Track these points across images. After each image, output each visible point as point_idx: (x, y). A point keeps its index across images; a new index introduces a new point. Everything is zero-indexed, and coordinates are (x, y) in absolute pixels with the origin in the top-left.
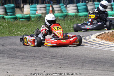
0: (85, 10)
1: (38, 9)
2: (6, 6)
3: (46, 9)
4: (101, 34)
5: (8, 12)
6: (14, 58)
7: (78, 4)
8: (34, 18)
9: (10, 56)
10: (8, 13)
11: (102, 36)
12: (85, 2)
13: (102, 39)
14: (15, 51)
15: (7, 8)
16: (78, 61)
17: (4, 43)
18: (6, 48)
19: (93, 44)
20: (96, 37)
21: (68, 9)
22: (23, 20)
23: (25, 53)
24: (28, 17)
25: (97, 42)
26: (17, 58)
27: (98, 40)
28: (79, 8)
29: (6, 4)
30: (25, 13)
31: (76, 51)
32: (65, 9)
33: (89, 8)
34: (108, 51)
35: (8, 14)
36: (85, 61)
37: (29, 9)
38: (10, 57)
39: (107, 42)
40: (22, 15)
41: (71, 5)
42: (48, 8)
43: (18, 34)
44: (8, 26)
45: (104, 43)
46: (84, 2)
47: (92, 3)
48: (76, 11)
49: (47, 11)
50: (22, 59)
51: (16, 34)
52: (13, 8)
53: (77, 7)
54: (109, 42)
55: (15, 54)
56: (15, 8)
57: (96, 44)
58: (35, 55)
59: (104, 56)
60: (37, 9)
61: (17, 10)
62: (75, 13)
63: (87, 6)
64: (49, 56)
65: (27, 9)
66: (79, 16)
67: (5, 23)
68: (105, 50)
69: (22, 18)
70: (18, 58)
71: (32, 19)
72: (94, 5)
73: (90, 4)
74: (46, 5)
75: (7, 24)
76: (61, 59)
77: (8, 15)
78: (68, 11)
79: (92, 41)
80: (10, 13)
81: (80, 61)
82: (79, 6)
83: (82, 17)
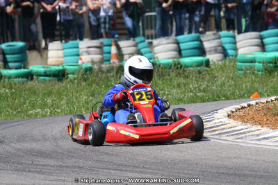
0: (196, 51)
1: (83, 52)
2: (4, 46)
3: (102, 51)
4: (240, 107)
5: (9, 60)
6: (30, 171)
7: (180, 38)
8: (73, 74)
9: (20, 166)
10: (11, 62)
11: (242, 114)
12: (196, 32)
13: (243, 119)
14: (32, 154)
15: (7, 50)
16: (186, 174)
17: (4, 137)
18: (8, 148)
19: (220, 132)
20: (229, 116)
21: (156, 49)
22: (47, 78)
23: (55, 158)
24: (59, 71)
25: (231, 128)
26: (37, 172)
27: (232, 122)
28: (183, 46)
29: (4, 42)
30: (50, 61)
31: (180, 152)
32: (147, 49)
33: (207, 45)
34: (257, 150)
35: (10, 64)
36: (204, 175)
37: (61, 53)
38: (19, 170)
39: (255, 128)
40: (43, 67)
41: (163, 40)
42: (106, 49)
43: (37, 114)
44: (12, 94)
45: (249, 130)
46: (193, 31)
47: (214, 34)
48: (175, 54)
49: (105, 55)
50: (50, 174)
51: (32, 114)
52: (21, 51)
53: (178, 43)
54: (259, 127)
55: (30, 162)
56: (27, 52)
57: (228, 132)
58: (81, 163)
59: (250, 161)
60: (81, 51)
61: (32, 56)
62: (173, 58)
63: (201, 42)
64: (116, 164)
65: (56, 54)
66: (183, 65)
67: (4, 87)
68: (251, 147)
69: (46, 74)
70: (40, 172)
71: (69, 76)
72: (220, 38)
73: (209, 35)
74: (101, 40)
75: (7, 91)
76: (143, 172)
77: (10, 69)
78: (155, 54)
79: (217, 126)
80: (14, 62)
81: (190, 174)
82: (183, 42)
83: (191, 69)
